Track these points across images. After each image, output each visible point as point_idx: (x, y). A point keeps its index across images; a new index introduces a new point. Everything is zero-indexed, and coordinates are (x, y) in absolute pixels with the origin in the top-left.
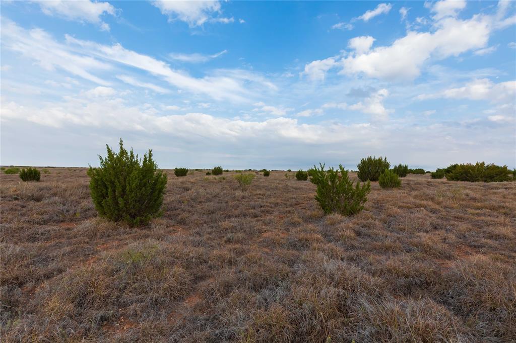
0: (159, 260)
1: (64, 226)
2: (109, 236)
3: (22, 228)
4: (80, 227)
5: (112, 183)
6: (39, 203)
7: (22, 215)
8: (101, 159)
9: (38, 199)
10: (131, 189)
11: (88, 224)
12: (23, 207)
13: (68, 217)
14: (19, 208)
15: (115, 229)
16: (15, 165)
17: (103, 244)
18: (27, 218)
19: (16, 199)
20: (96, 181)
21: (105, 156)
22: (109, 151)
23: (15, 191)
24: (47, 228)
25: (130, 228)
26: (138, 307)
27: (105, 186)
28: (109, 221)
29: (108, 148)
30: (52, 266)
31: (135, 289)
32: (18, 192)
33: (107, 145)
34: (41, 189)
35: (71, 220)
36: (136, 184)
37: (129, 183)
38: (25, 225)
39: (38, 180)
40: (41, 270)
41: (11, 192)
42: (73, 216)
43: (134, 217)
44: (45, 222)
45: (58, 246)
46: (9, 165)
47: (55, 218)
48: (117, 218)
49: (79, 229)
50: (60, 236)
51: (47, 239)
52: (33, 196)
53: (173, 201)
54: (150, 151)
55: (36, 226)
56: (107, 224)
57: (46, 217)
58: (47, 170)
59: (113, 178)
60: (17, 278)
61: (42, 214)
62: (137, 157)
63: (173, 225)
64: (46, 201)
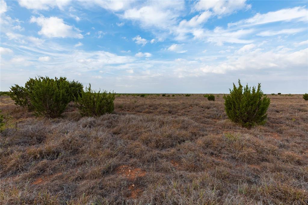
0: (243, 143)
1: (214, 120)
2: (230, 128)
3: (201, 118)
4: (220, 122)
5: (234, 102)
6: (208, 110)
7: (203, 114)
8: (230, 90)
9: (208, 108)
10: (243, 106)
11: (223, 121)
12: (204, 111)
13: (217, 117)
14: (202, 111)
15: (234, 126)
16: (208, 93)
17: (227, 131)
18: (203, 115)
19: (203, 107)
20: (227, 101)
21: (232, 89)
22: (234, 86)
23: (203, 104)
24: (208, 120)
25: (242, 127)
26: (226, 156)
27: (231, 104)
28: (232, 122)
29: (234, 85)
30: (205, 133)
31: (228, 150)
32: (204, 105)
33: (233, 83)
34: (211, 104)
35: (218, 119)
36: (246, 104)
37: (242, 103)
38: (202, 117)
39: (214, 100)
40: (201, 133)
41: (201, 105)
42: (219, 117)
43: (245, 122)
44: (209, 118)
45: (210, 127)
46: (206, 93)
47: (212, 117)
48: (236, 121)
49: (219, 122)
50: (212, 124)
51: (208, 124)
52: (207, 107)
53: (281, 117)
54: (259, 84)
55: (206, 118)
56: (230, 123)
57: (209, 115)
58: (218, 95)
59: (234, 100)
60: (195, 133)
61: (209, 114)
62: (250, 88)
63: (272, 132)
64: (211, 109)
